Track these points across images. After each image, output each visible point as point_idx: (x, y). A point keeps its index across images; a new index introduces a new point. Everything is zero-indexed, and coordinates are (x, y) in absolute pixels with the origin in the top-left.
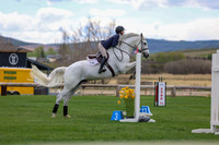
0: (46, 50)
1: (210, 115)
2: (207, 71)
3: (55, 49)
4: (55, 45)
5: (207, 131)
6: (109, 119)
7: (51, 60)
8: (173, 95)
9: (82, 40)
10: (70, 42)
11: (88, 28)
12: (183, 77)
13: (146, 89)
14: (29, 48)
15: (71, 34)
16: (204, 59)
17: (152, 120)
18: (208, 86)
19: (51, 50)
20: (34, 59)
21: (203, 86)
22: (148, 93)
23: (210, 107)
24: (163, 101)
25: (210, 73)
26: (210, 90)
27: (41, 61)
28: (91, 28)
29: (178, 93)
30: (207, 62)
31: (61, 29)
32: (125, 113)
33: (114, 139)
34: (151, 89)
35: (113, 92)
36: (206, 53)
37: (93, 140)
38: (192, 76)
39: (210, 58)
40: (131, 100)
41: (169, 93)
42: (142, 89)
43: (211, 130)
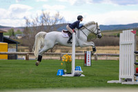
0: (15, 31)
1: (118, 72)
2: (117, 44)
3: (21, 30)
4: (21, 28)
5: (117, 82)
6: (55, 74)
7: (19, 37)
8: (96, 59)
9: (38, 24)
10: (31, 26)
11: (42, 17)
12: (101, 47)
13: (79, 56)
14: (4, 30)
15: (31, 21)
16: (115, 36)
17: (82, 75)
18: (118, 54)
19: (18, 31)
20: (8, 37)
21: (114, 54)
22: (80, 58)
23: (118, 67)
24: (90, 63)
25: (119, 45)
26: (118, 56)
27: (12, 38)
28: (44, 17)
29: (99, 58)
30: (117, 38)
31: (25, 18)
32: (65, 71)
33: (59, 87)
34: (82, 55)
35: (58, 58)
36: (116, 33)
37: (45, 88)
38: (108, 47)
39: (119, 36)
40: (69, 63)
41: (93, 58)
42: (76, 56)
43: (119, 81)
